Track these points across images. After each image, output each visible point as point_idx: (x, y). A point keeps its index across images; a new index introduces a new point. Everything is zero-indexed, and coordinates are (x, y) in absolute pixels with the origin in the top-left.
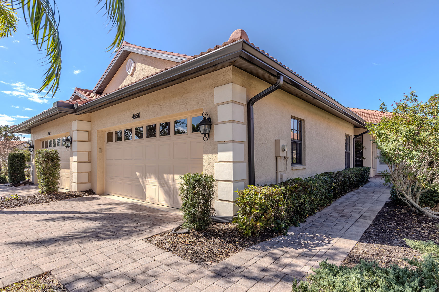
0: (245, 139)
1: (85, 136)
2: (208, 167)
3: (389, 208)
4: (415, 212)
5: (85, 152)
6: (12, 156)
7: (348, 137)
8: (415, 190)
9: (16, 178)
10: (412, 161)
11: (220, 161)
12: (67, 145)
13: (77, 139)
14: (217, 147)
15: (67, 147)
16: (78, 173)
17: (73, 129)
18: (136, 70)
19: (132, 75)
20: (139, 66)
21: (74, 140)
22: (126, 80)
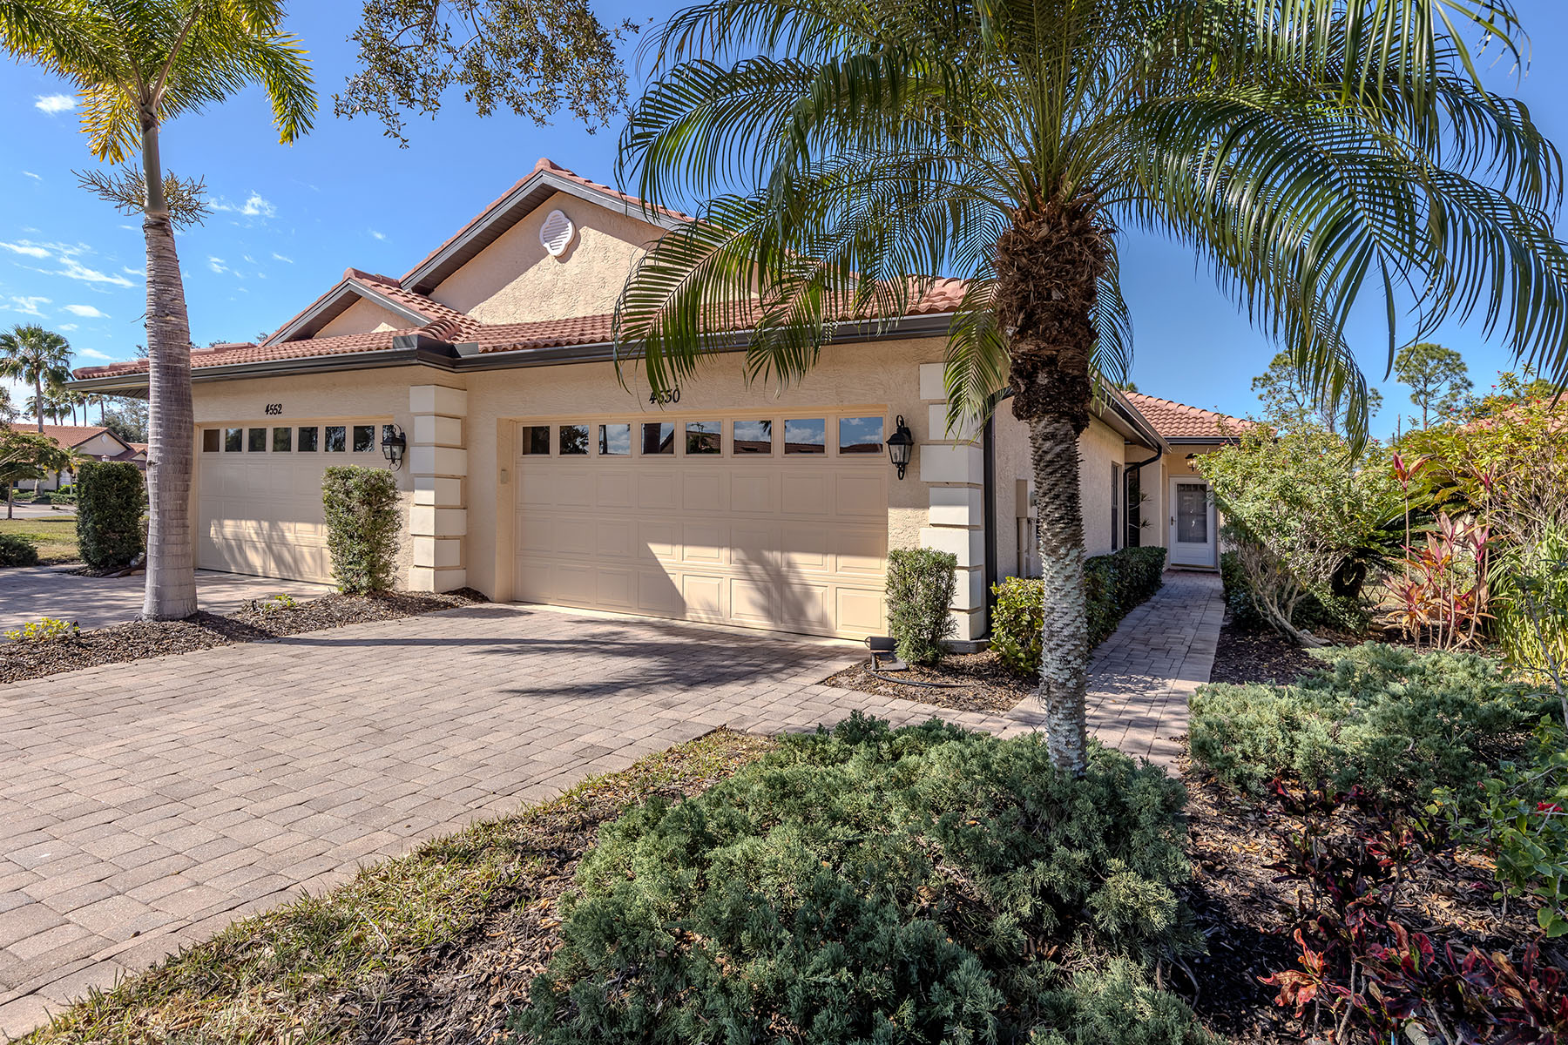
0: (980, 479)
1: (453, 431)
2: (901, 536)
3: (1233, 635)
4: (1286, 641)
5: (453, 477)
6: (100, 474)
7: (1115, 467)
8: (1285, 596)
9: (113, 547)
10: (1287, 539)
11: (934, 525)
12: (393, 453)
13: (433, 440)
14: (927, 494)
15: (393, 462)
16: (438, 538)
17: (413, 410)
18: (581, 247)
19: (563, 258)
20: (590, 236)
21: (417, 440)
22: (535, 267)
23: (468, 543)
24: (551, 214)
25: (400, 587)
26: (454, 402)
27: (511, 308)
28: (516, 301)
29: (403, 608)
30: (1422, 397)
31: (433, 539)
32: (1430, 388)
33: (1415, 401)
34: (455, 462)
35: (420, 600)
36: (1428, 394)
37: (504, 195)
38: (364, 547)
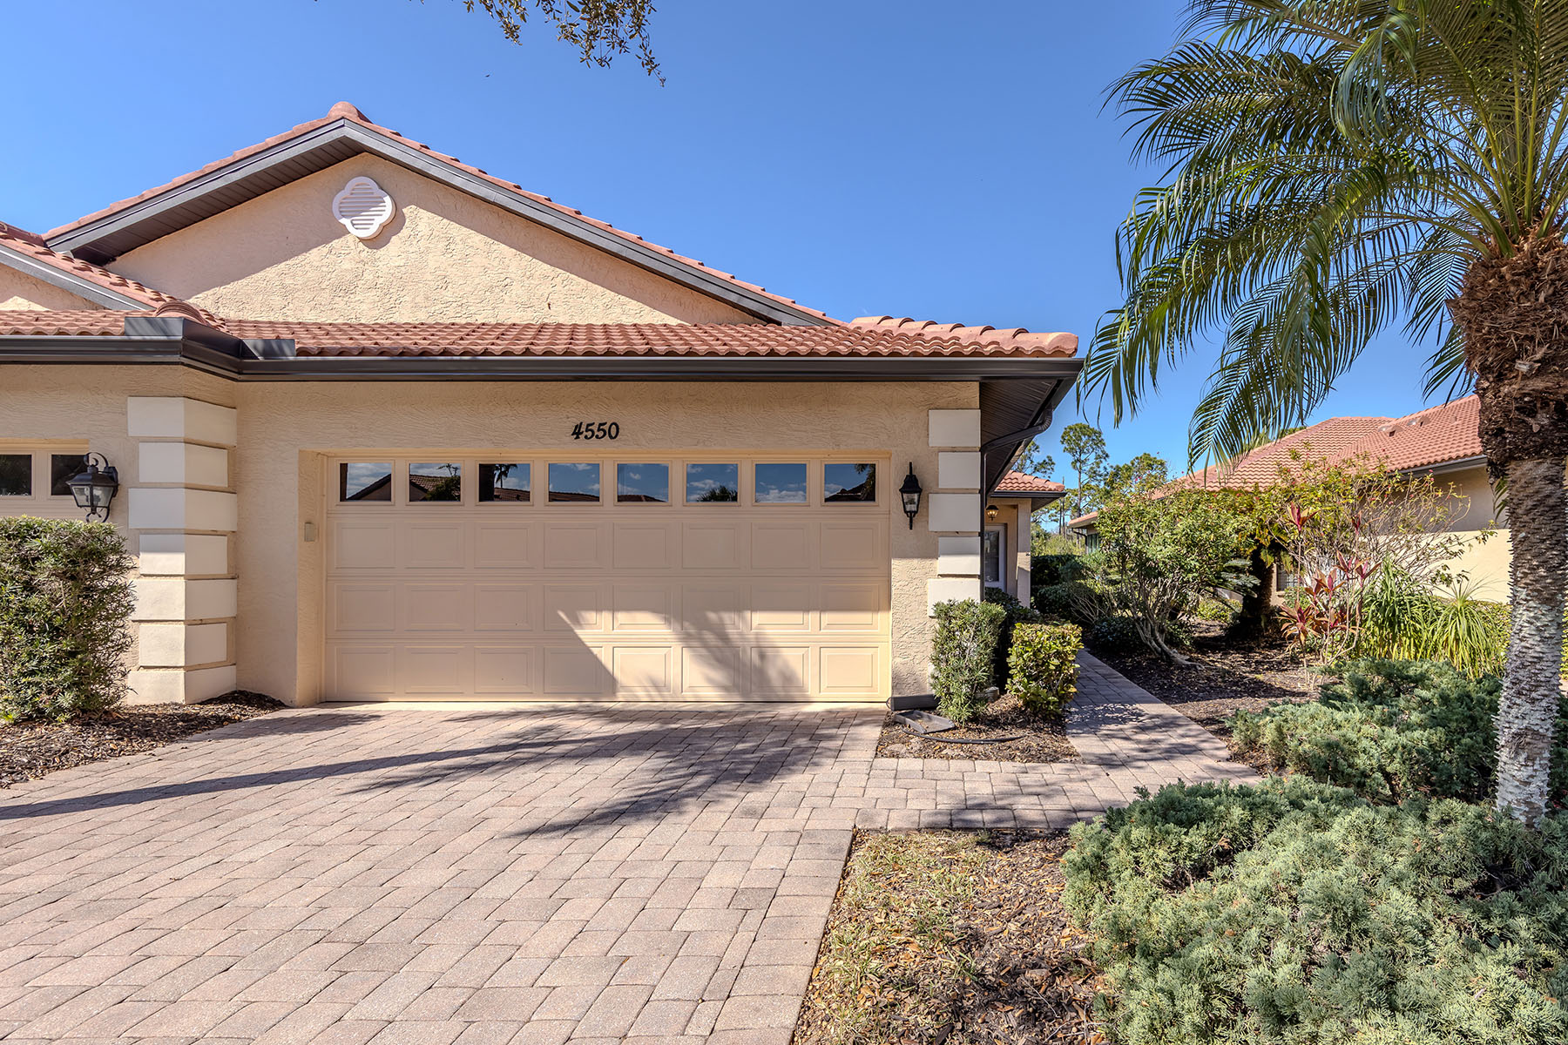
1: (215, 467)
2: (906, 588)
5: (215, 533)
11: (942, 576)
12: (92, 498)
13: (181, 479)
14: (936, 545)
15: (94, 512)
16: (189, 623)
17: (134, 430)
18: (405, 232)
19: (376, 242)
20: (421, 220)
21: (144, 477)
22: (324, 249)
23: (238, 627)
24: (354, 181)
25: (130, 701)
26: (217, 424)
27: (277, 301)
28: (287, 292)
29: (147, 734)
30: (1078, 464)
31: (182, 626)
32: (1083, 457)
33: (1074, 467)
34: (219, 512)
35: (172, 719)
36: (1082, 462)
37: (271, 141)
38: (66, 644)
